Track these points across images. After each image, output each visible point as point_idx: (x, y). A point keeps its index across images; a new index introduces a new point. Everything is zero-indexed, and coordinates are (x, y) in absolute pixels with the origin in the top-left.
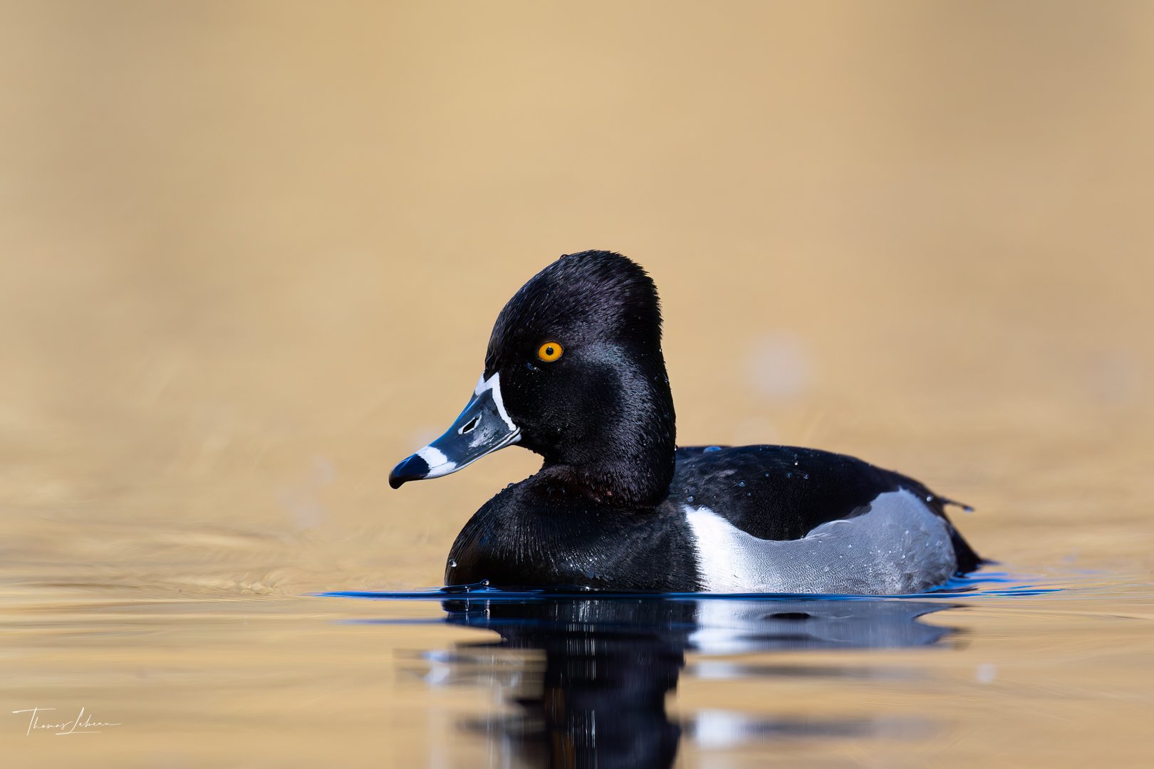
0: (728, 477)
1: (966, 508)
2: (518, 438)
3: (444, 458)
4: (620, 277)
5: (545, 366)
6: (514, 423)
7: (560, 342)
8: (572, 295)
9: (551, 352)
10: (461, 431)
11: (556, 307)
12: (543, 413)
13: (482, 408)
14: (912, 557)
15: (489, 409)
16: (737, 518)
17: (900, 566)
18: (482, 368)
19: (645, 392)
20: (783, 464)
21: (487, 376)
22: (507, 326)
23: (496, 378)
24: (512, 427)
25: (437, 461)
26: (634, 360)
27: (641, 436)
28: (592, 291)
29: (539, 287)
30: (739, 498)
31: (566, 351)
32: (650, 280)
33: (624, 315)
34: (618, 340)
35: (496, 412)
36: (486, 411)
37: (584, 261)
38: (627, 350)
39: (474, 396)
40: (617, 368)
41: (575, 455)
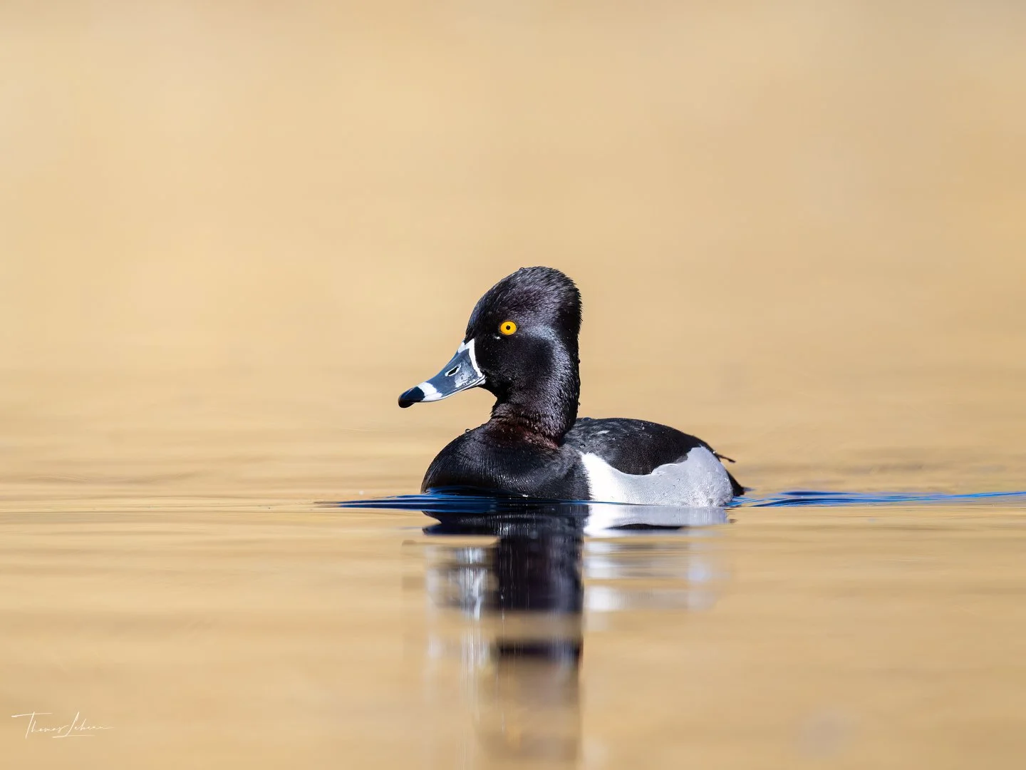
0: (604, 435)
1: (731, 461)
2: (484, 382)
3: (434, 390)
4: (559, 285)
5: (504, 337)
6: (482, 372)
7: (516, 322)
8: (526, 292)
9: (508, 328)
10: (447, 374)
11: (515, 299)
12: (501, 367)
13: (461, 361)
14: (713, 488)
15: (467, 362)
16: (609, 458)
17: (707, 494)
18: (464, 336)
19: (567, 362)
20: (637, 429)
21: (466, 341)
22: (482, 309)
23: (472, 343)
24: (480, 374)
25: (430, 392)
26: (562, 340)
27: (560, 391)
28: (539, 292)
29: (505, 285)
30: (612, 447)
31: (519, 328)
32: (577, 290)
33: (560, 309)
34: (553, 326)
35: (470, 364)
36: (464, 363)
37: (535, 272)
38: (558, 333)
39: (457, 353)
40: (551, 343)
41: (517, 398)
